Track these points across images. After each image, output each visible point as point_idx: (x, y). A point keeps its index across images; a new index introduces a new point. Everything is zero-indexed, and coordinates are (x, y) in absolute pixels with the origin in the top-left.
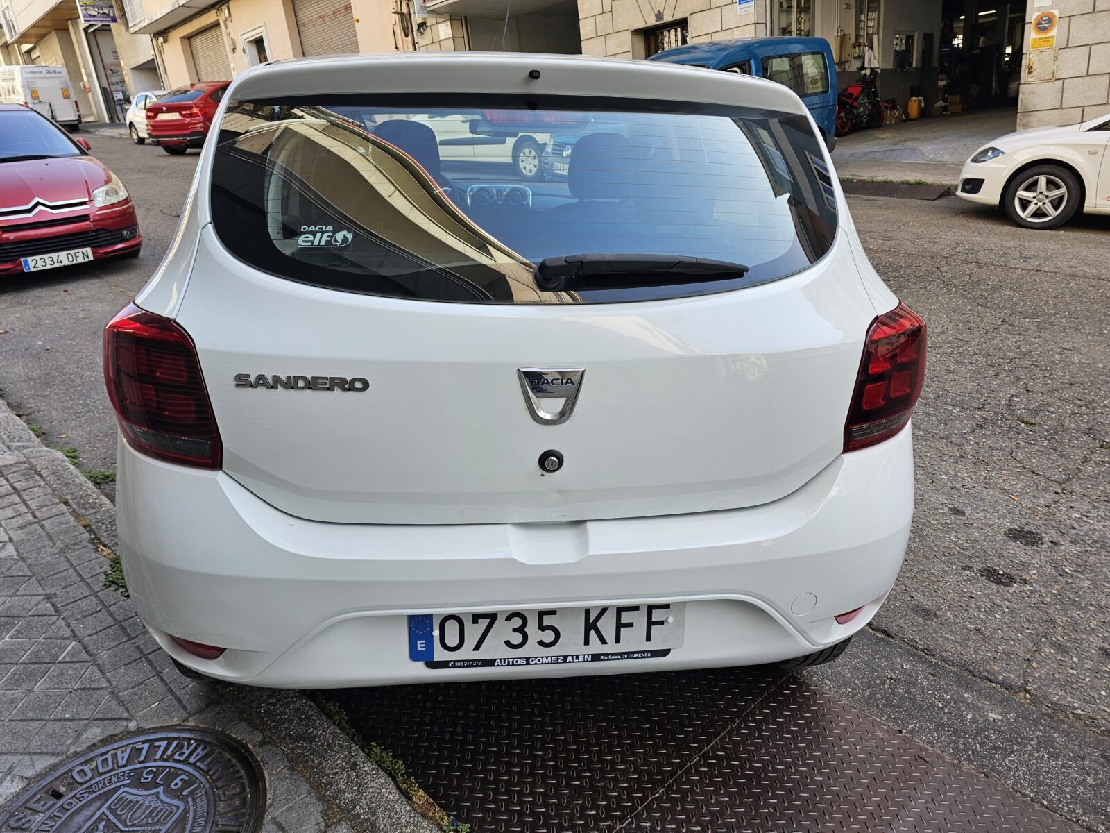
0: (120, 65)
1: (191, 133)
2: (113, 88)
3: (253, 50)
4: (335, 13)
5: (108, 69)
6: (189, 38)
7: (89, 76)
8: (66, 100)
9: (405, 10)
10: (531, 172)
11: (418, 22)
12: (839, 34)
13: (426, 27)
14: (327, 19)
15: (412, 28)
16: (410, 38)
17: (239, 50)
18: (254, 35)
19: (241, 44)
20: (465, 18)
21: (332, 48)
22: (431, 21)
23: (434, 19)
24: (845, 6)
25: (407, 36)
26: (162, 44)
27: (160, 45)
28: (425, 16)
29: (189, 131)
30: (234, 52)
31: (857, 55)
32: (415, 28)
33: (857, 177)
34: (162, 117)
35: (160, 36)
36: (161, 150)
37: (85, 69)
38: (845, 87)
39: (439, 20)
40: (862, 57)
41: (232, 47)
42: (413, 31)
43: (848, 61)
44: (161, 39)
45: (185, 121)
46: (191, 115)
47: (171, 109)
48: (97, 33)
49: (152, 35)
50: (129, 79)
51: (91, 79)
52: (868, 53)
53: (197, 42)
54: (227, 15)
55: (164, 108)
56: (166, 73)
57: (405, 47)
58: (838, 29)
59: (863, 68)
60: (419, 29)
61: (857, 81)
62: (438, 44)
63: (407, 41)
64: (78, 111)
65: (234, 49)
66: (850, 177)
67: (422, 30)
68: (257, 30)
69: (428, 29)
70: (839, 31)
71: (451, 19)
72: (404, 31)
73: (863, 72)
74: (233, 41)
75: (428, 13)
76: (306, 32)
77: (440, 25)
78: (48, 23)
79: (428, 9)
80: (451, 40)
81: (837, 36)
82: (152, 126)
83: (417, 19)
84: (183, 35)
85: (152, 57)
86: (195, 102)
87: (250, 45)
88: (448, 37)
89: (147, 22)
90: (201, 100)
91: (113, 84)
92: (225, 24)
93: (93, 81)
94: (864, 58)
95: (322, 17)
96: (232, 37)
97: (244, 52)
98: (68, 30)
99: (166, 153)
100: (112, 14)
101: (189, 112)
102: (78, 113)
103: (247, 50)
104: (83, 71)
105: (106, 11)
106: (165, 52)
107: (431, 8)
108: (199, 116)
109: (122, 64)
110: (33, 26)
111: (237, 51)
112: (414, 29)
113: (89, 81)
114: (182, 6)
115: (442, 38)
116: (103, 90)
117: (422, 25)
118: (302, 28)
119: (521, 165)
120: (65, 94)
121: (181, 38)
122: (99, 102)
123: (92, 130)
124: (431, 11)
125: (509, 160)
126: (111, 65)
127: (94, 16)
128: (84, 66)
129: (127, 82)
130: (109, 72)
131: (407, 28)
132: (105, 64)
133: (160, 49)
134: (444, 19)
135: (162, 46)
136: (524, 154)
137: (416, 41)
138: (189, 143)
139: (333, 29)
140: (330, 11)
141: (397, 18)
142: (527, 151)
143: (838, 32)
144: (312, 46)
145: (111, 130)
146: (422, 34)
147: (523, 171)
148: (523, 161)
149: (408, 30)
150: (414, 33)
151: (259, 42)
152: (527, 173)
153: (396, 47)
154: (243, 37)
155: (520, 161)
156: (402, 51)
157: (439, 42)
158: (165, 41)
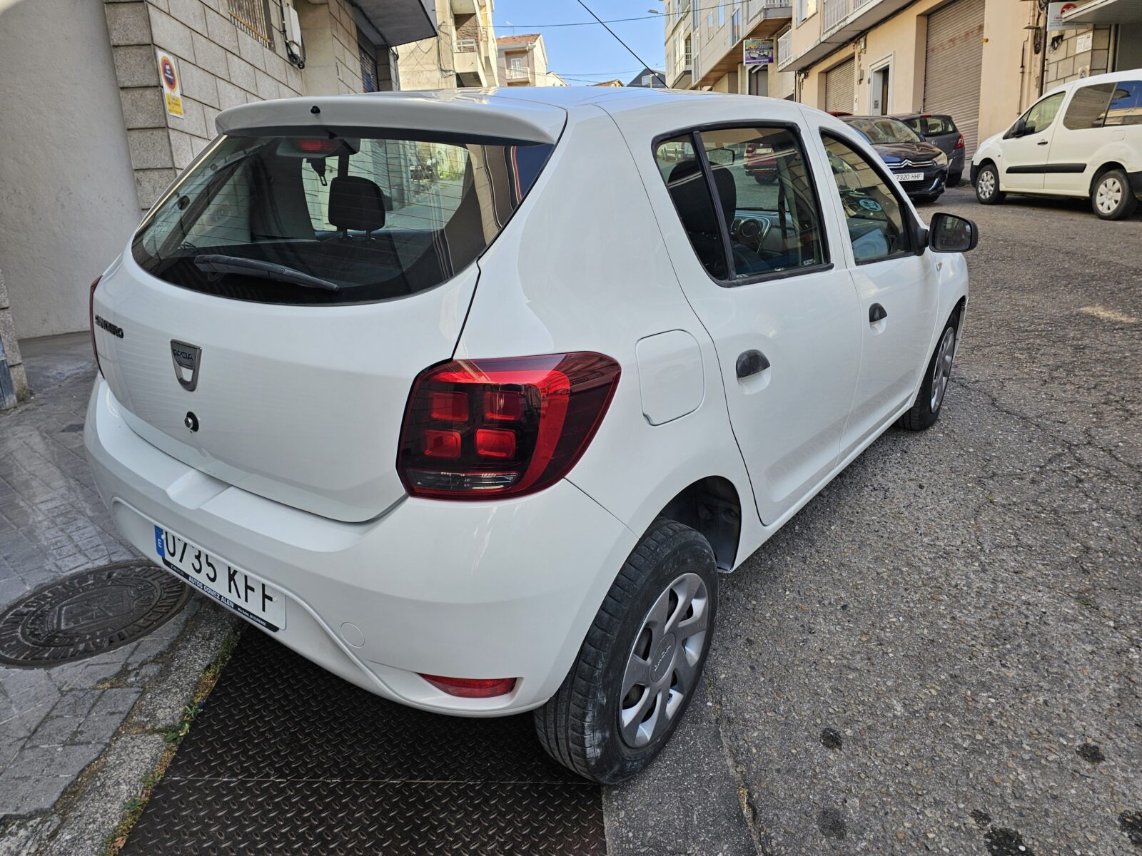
3: (880, 78)
4: (967, 34)
6: (827, 72)
9: (1041, 25)
10: (1109, 209)
11: (1054, 36)
13: (1062, 40)
14: (958, 42)
15: (1045, 43)
16: (1040, 55)
17: (865, 81)
18: (882, 65)
19: (868, 74)
20: (1117, 26)
21: (955, 71)
22: (1069, 33)
23: (1073, 31)
25: (1037, 52)
26: (803, 80)
27: (801, 81)
28: (1061, 28)
30: (860, 83)
32: (1049, 41)
35: (802, 73)
39: (1080, 31)
41: (860, 78)
42: (1045, 47)
44: (803, 75)
48: (759, 73)
49: (796, 72)
53: (833, 76)
54: (863, 47)
57: (1033, 64)
60: (1053, 44)
62: (1072, 59)
63: (1036, 58)
65: (861, 80)
67: (1056, 45)
68: (887, 59)
69: (1065, 43)
71: (1095, 29)
72: (1035, 47)
74: (862, 72)
75: (1065, 24)
76: (934, 57)
77: (1079, 37)
78: (724, 67)
79: (1064, 21)
80: (1090, 53)
83: (1053, 33)
84: (822, 70)
85: (792, 93)
87: (876, 75)
88: (1086, 50)
89: (792, 60)
92: (859, 56)
95: (952, 41)
96: (862, 69)
97: (869, 82)
98: (737, 72)
100: (770, 56)
103: (872, 81)
105: (766, 53)
106: (804, 87)
107: (1068, 19)
110: (712, 71)
111: (863, 82)
112: (1047, 45)
114: (824, 42)
115: (1078, 52)
117: (1056, 40)
118: (930, 53)
119: (1099, 200)
121: (819, 73)
124: (1067, 22)
125: (1085, 193)
127: (754, 58)
131: (1040, 43)
133: (801, 84)
134: (1084, 30)
136: (1106, 186)
137: (1046, 58)
139: (961, 51)
140: (963, 33)
141: (1030, 33)
142: (1110, 181)
144: (936, 71)
146: (1056, 49)
147: (1100, 207)
148: (1102, 195)
149: (1040, 46)
150: (1047, 48)
151: (885, 72)
152: (1103, 210)
153: (1022, 67)
154: (873, 67)
155: (1098, 195)
156: (1027, 70)
157: (1074, 56)
158: (805, 77)
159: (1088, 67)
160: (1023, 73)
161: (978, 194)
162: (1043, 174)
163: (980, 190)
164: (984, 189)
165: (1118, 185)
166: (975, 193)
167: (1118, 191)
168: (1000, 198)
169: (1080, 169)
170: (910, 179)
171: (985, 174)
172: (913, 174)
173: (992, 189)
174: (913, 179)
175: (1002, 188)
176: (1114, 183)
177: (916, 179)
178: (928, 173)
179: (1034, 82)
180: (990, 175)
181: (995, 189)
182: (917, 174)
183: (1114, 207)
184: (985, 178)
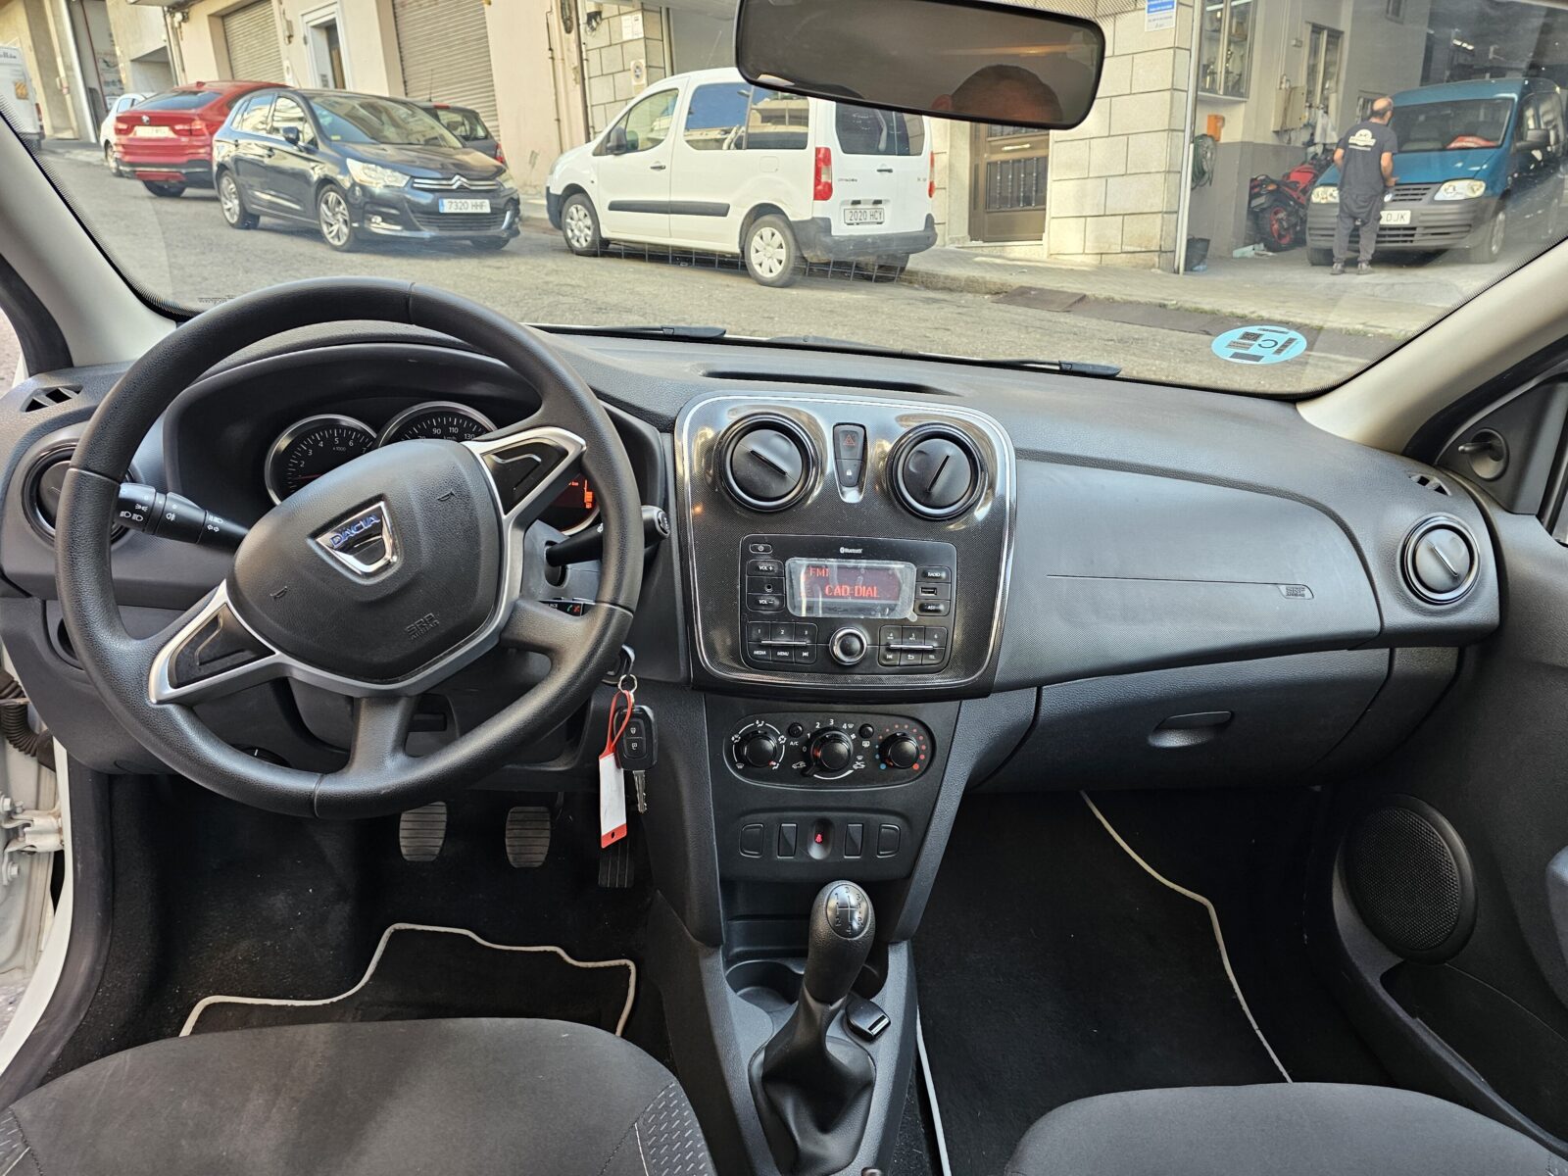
0: (115, 55)
1: (189, 161)
2: (106, 90)
3: (322, 39)
5: (101, 60)
6: (222, 17)
7: (68, 68)
8: (22, 101)
10: (771, 271)
11: (588, 11)
12: (1283, 86)
13: (601, 19)
15: (578, 19)
16: (573, 35)
17: (298, 39)
18: (322, 17)
19: (301, 30)
20: (668, 10)
21: (446, 44)
22: (610, 9)
23: (616, 7)
24: (1294, 42)
25: (568, 31)
26: (180, 23)
27: (176, 25)
29: (185, 159)
30: (290, 42)
31: (1305, 121)
32: (583, 19)
33: (1373, 329)
34: (143, 132)
35: (178, 11)
36: (139, 187)
37: (63, 57)
38: (1287, 171)
39: (624, 9)
40: (1311, 126)
41: (287, 34)
42: (578, 25)
43: (1293, 129)
44: (179, 16)
45: (179, 140)
46: (190, 133)
47: (156, 120)
48: (85, 3)
49: (166, 9)
50: (126, 76)
51: (70, 73)
52: (1321, 120)
53: (236, 23)
55: (145, 118)
56: (183, 70)
57: (565, 47)
58: (1282, 78)
59: (1311, 143)
60: (589, 22)
61: (1303, 164)
62: (619, 47)
63: (569, 39)
64: (40, 120)
65: (290, 37)
66: (1361, 327)
67: (594, 24)
68: (329, 8)
69: (605, 23)
70: (1284, 80)
71: (643, 10)
72: (565, 23)
73: (1311, 149)
74: (289, 24)
76: (407, 16)
77: (623, 18)
80: (642, 42)
81: (1280, 89)
82: (123, 146)
83: (587, 5)
84: (212, 11)
85: (161, 45)
86: (199, 111)
87: (315, 32)
88: (636, 37)
90: (211, 108)
91: (107, 83)
93: (74, 76)
94: (1314, 127)
96: (289, 19)
97: (306, 43)
99: (150, 194)
101: (186, 127)
102: (40, 123)
103: (310, 40)
104: (59, 60)
106: (184, 38)
108: (204, 135)
109: (118, 53)
111: (293, 40)
112: (581, 22)
113: (67, 76)
115: (626, 37)
116: (91, 92)
117: (594, 16)
118: (399, 10)
119: (754, 258)
120: (19, 91)
121: (210, 16)
122: (82, 110)
123: (60, 151)
125: (733, 247)
126: (106, 54)
128: (61, 52)
129: (124, 81)
130: (101, 65)
131: (570, 19)
132: (96, 52)
133: (176, 31)
134: (631, 9)
135: (180, 26)
136: (762, 238)
137: (583, 41)
138: (184, 179)
139: (450, 13)
142: (766, 231)
143: (1281, 83)
144: (415, 38)
145: (89, 153)
146: (593, 29)
147: (757, 267)
148: (757, 251)
149: (572, 22)
150: (581, 27)
151: (330, 29)
152: (763, 272)
153: (550, 49)
154: (307, 18)
155: (753, 251)
156: (558, 55)
157: (622, 44)
158: (185, 19)
159: (643, 62)
160: (552, 58)
161: (568, 240)
162: (667, 216)
163: (570, 234)
164: (577, 232)
165: (778, 238)
166: (563, 239)
167: (781, 246)
168: (603, 249)
169: (721, 211)
170: (470, 210)
171: (573, 209)
172: (474, 201)
173: (589, 233)
174: (474, 211)
175: (606, 233)
176: (773, 235)
177: (479, 211)
178: (494, 201)
179: (571, 75)
180: (583, 211)
181: (594, 234)
182: (479, 201)
183: (778, 269)
184: (575, 216)
